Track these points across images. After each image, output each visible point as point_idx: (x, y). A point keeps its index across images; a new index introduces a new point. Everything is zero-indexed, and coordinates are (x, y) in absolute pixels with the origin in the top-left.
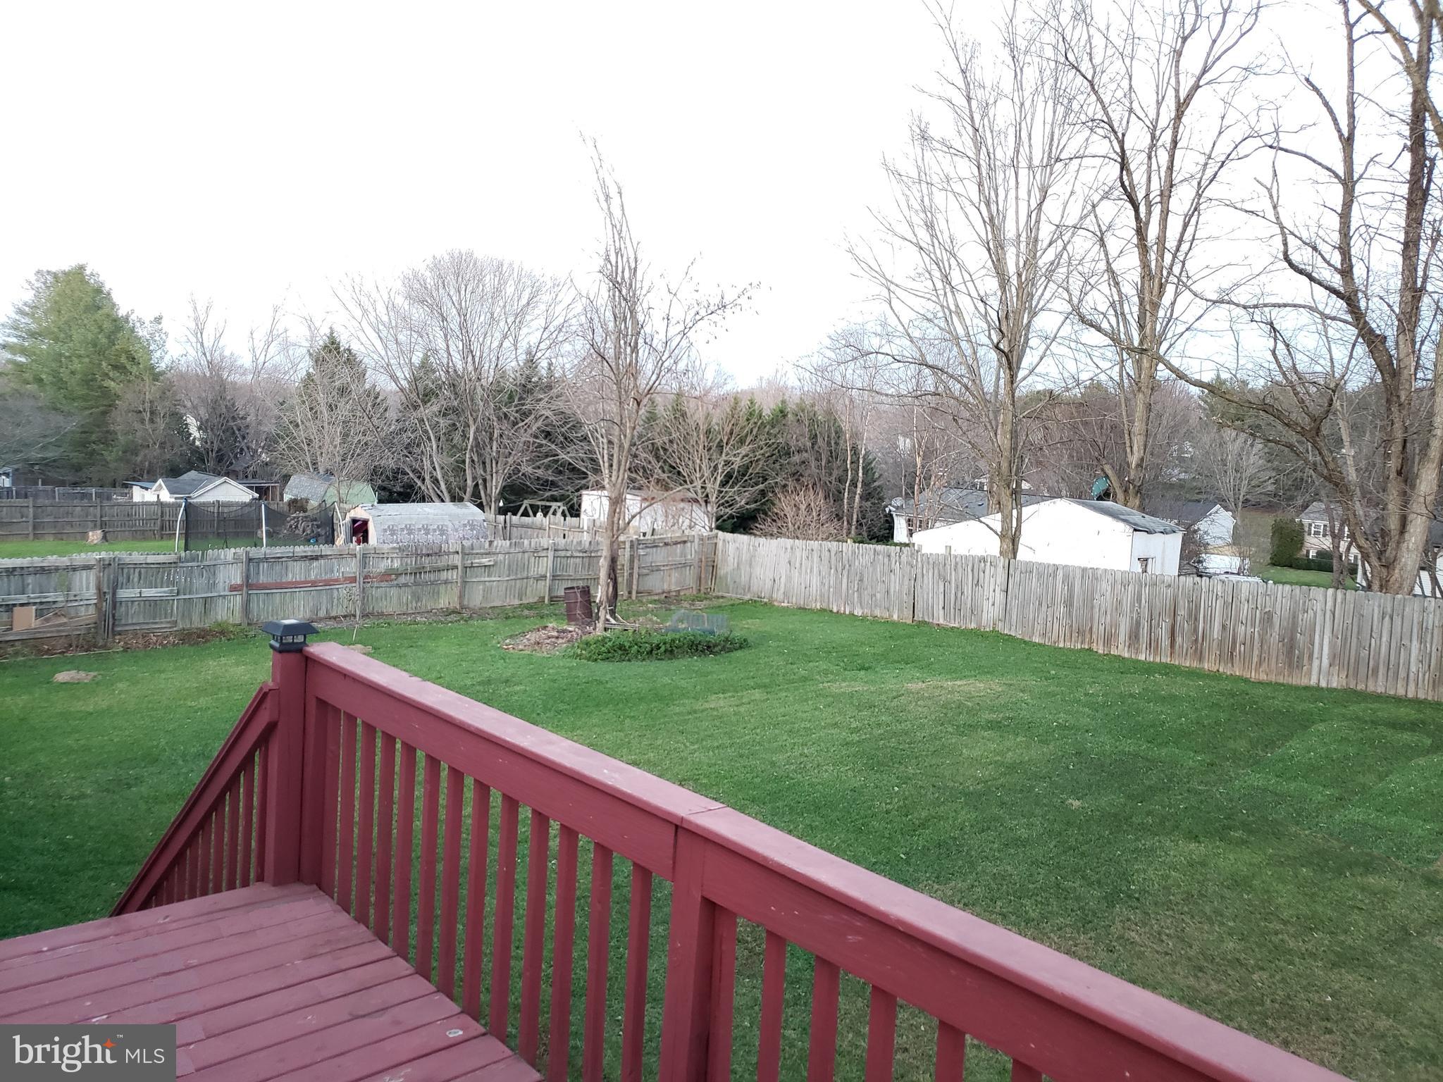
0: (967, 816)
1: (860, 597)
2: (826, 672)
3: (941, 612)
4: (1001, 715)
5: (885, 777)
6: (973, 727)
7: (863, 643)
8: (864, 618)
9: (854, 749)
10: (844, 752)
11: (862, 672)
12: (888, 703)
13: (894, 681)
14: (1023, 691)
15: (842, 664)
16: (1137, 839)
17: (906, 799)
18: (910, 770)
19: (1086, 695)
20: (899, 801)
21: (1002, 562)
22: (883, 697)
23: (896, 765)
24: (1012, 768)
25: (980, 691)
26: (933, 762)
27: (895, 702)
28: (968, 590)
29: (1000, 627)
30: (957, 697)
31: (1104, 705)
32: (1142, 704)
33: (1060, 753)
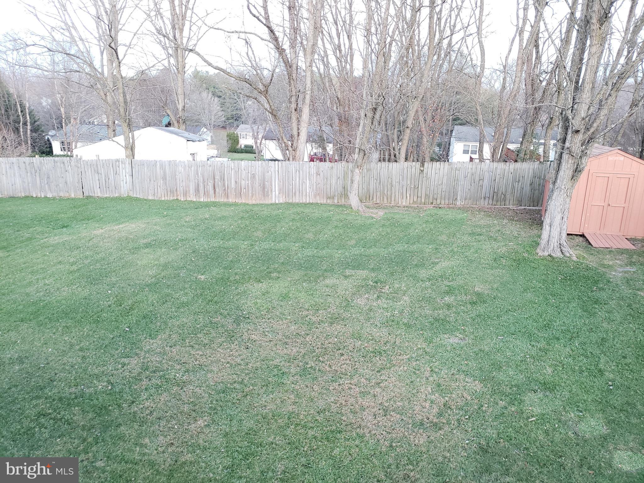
0: (153, 298)
1: (49, 186)
2: (42, 233)
3: (99, 190)
4: (150, 240)
5: (101, 286)
6: (138, 248)
7: (59, 213)
8: (54, 199)
9: (77, 274)
10: (71, 278)
11: (65, 229)
12: (87, 244)
13: (85, 231)
14: (156, 225)
15: (51, 226)
16: (236, 289)
17: (117, 296)
18: (114, 279)
19: (186, 222)
20: (113, 298)
21: (128, 161)
22: (83, 241)
23: (104, 278)
24: (165, 266)
25: (134, 229)
26: (124, 272)
27: (91, 243)
28: (111, 177)
29: (131, 194)
30: (123, 234)
31: (196, 226)
32: (213, 222)
33: (185, 254)
